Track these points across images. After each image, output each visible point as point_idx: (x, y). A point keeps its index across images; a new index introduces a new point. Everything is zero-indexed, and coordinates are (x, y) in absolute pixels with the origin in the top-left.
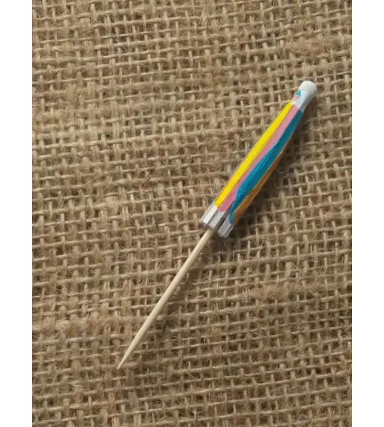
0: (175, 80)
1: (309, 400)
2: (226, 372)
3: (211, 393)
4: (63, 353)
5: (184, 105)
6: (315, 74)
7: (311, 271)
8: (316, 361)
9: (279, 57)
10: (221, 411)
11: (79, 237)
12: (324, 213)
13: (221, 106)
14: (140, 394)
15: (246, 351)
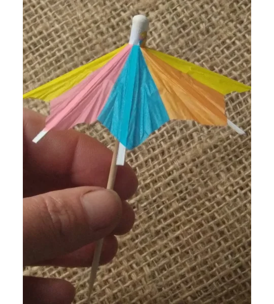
0: (78, 59)
1: (243, 209)
2: (186, 215)
3: (183, 231)
6: (159, 16)
7: (210, 131)
8: (238, 183)
10: (194, 240)
14: (141, 252)
15: (192, 197)
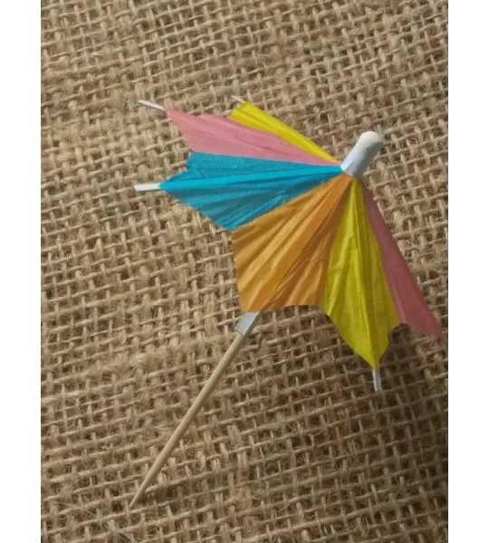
0: (235, 62)
2: (344, 383)
3: (329, 411)
4: (141, 392)
5: (249, 87)
6: (398, 24)
7: (430, 246)
9: (354, 15)
10: (344, 432)
11: (146, 255)
12: (436, 178)
13: (293, 80)
